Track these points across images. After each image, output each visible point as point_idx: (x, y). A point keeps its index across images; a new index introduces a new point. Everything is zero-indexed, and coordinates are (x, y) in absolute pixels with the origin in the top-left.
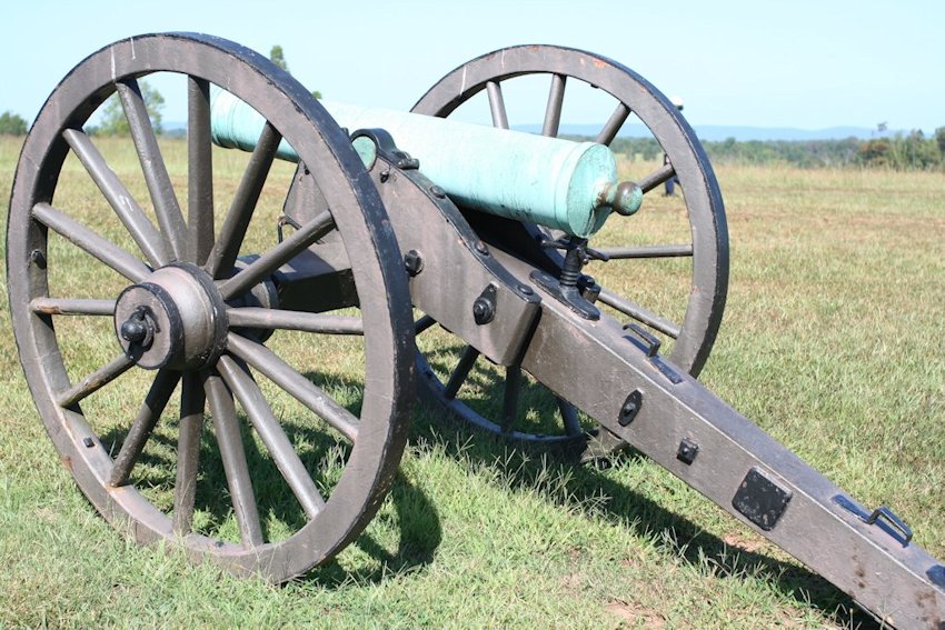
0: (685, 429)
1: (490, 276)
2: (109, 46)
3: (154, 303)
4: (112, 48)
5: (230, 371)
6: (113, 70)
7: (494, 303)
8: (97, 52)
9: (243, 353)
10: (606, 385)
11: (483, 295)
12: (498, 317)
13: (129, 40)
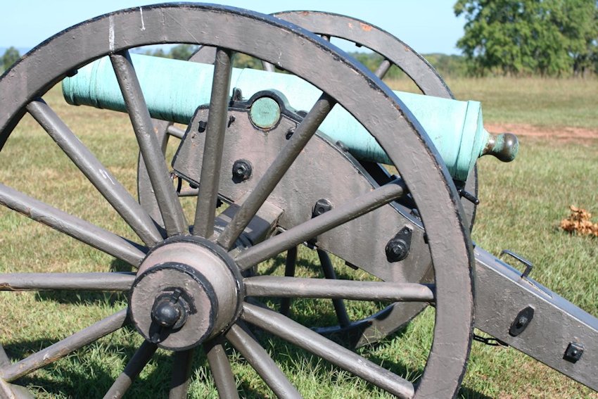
0: (572, 335)
1: (403, 220)
2: (107, 15)
3: (189, 285)
4: (111, 18)
5: (244, 341)
6: (112, 41)
7: (409, 243)
8: (88, 21)
9: (264, 322)
10: (499, 304)
11: (398, 236)
12: (411, 255)
13: (137, 9)
